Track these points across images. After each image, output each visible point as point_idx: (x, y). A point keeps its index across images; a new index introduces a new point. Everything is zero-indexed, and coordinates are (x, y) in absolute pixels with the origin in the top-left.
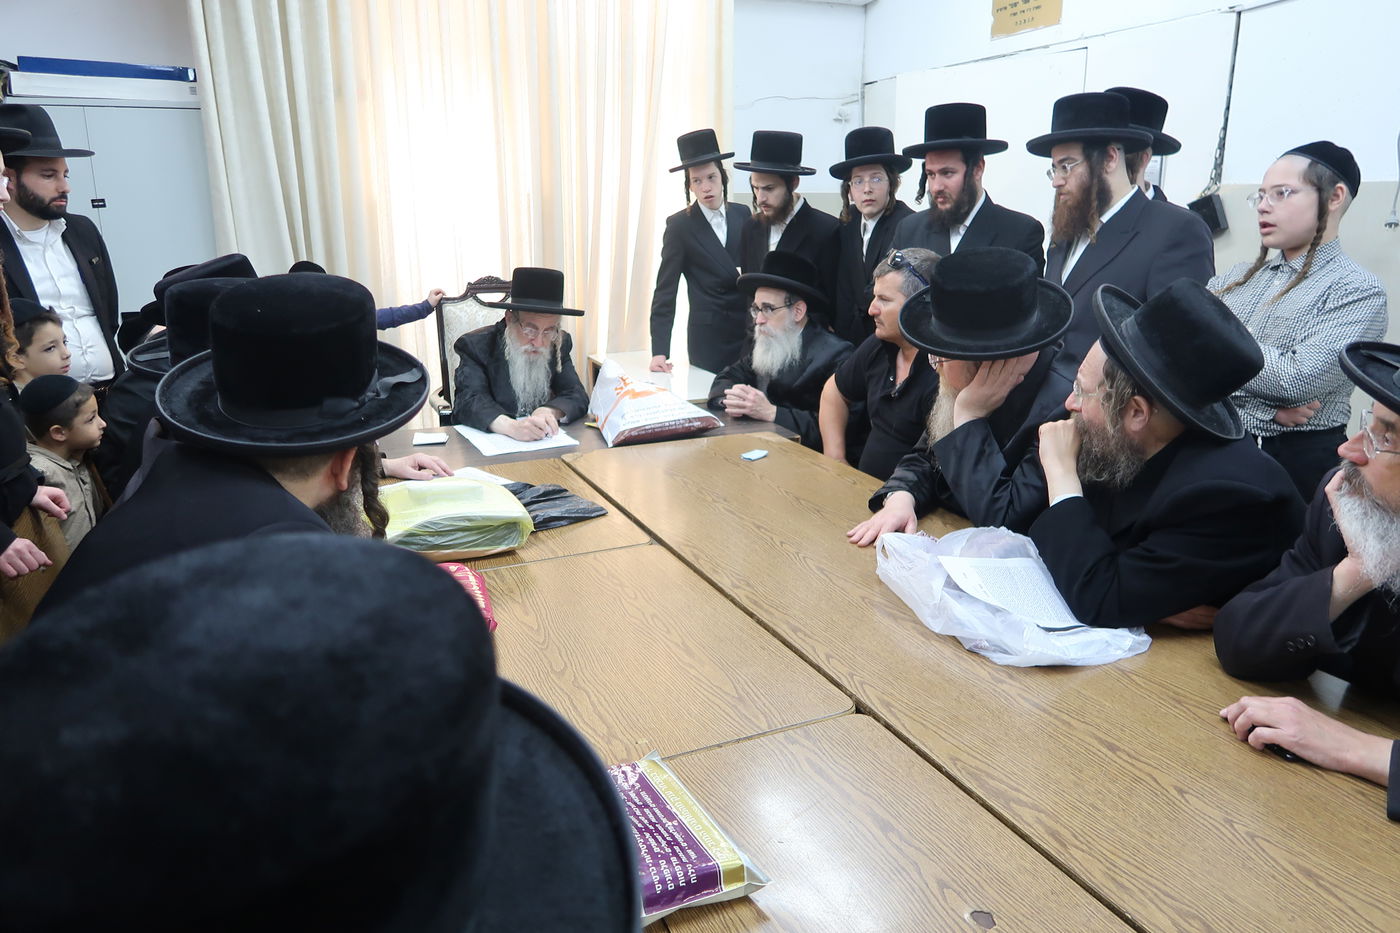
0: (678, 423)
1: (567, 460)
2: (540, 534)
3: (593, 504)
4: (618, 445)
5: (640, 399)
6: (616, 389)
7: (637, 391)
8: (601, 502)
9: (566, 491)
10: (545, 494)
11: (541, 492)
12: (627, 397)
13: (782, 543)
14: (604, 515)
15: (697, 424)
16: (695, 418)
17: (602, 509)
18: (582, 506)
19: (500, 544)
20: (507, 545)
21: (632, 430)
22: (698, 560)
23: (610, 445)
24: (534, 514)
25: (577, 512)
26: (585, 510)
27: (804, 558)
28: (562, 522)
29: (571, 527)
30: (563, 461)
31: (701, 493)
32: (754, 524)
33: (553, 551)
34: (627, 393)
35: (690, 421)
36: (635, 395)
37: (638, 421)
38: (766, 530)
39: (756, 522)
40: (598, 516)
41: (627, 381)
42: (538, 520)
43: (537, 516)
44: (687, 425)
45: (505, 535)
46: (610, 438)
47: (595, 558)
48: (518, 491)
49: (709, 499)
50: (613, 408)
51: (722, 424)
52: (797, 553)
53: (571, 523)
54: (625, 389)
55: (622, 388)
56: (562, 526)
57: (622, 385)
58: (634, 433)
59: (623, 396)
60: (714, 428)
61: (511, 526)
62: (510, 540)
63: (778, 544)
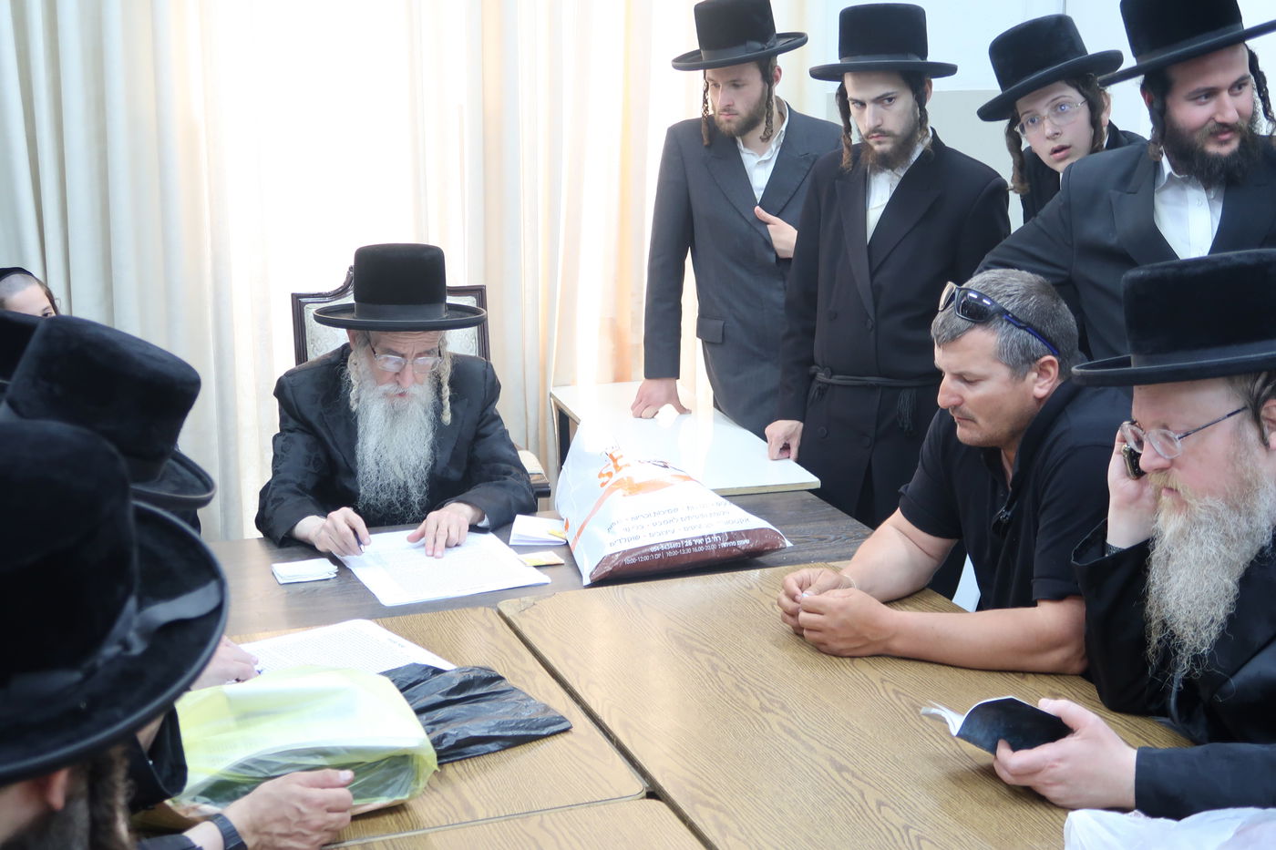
0: (708, 541)
1: (508, 613)
2: (449, 769)
3: (547, 709)
4: (601, 581)
5: (641, 498)
6: (601, 475)
7: (637, 480)
8: (560, 703)
9: (501, 678)
10: (464, 686)
11: (455, 683)
12: (620, 492)
13: (880, 804)
14: (566, 731)
15: (744, 543)
16: (739, 533)
17: (562, 720)
18: (525, 715)
19: (377, 794)
20: (391, 796)
21: (625, 553)
22: (724, 835)
23: (587, 581)
24: (439, 731)
25: (516, 728)
26: (531, 723)
27: (918, 838)
28: (491, 747)
29: (504, 755)
30: (500, 613)
31: (742, 690)
32: (833, 762)
33: (468, 808)
34: (619, 483)
35: (732, 536)
36: (635, 488)
37: (637, 538)
38: (854, 775)
39: (838, 758)
40: (554, 734)
41: (620, 462)
42: (446, 743)
43: (444, 736)
44: (724, 545)
45: (388, 777)
46: (588, 566)
47: (541, 825)
48: (409, 682)
49: (755, 703)
50: (593, 512)
51: (789, 544)
52: (907, 828)
53: (505, 748)
54: (616, 477)
55: (610, 474)
56: (489, 753)
57: (611, 468)
58: (629, 560)
59: (611, 490)
60: (773, 550)
61: (400, 762)
62: (396, 786)
63: (873, 805)
